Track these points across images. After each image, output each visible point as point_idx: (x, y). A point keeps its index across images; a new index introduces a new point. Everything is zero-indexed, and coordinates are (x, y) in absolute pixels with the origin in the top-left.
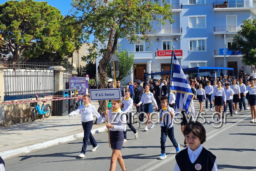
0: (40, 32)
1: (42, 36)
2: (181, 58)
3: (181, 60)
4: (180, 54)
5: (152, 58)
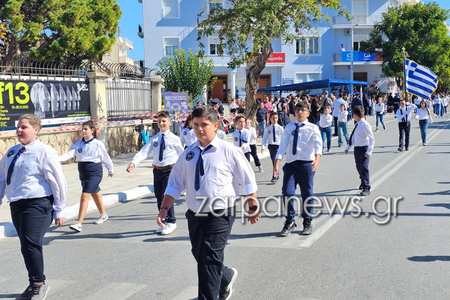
0: (59, 18)
1: (62, 26)
2: (283, 67)
3: (282, 69)
4: (281, 59)
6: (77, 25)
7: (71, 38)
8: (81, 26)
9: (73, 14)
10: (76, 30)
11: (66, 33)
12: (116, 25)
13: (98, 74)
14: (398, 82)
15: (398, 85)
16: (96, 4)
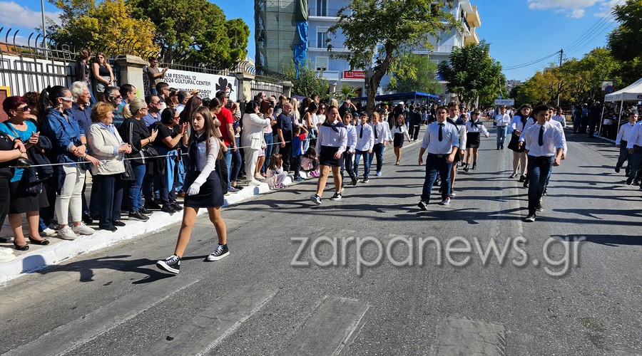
0: (203, 34)
5: (338, 79)
12: (246, 41)
13: (245, 76)
14: (460, 98)
15: (460, 100)
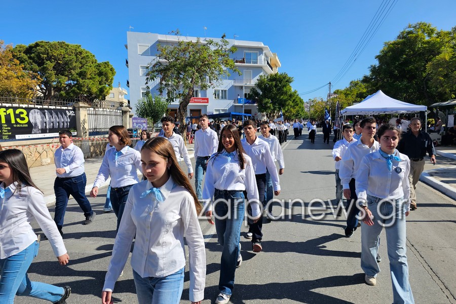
1: (78, 78)
3: (207, 106)
4: (207, 101)
6: (88, 79)
7: (84, 86)
8: (90, 79)
9: (85, 72)
10: (87, 81)
11: (81, 82)
16: (100, 67)
